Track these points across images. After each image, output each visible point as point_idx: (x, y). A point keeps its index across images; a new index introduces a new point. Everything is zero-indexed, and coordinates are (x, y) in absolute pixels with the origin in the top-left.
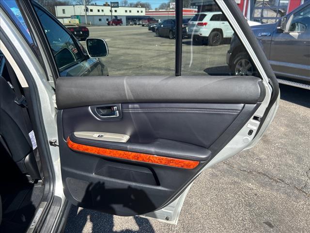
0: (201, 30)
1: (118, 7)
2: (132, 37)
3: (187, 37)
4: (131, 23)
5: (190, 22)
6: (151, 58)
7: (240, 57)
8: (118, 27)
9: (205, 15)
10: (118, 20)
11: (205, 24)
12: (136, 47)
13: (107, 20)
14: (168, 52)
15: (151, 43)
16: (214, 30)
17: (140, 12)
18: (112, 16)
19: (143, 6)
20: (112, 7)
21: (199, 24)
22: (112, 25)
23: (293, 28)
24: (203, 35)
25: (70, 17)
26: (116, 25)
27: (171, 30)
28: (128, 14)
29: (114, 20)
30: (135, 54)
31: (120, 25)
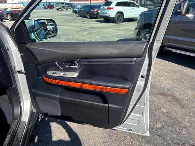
0: (109, 12)
2: (61, 17)
3: (99, 17)
5: (102, 7)
6: (76, 32)
7: (146, 33)
8: (51, 10)
9: (112, 2)
10: (51, 5)
11: (112, 8)
12: (65, 24)
13: (44, 5)
14: (88, 28)
15: (75, 21)
16: (118, 13)
18: (46, 3)
21: (108, 8)
22: (47, 9)
23: (187, 11)
24: (111, 16)
25: (17, 3)
26: (50, 9)
27: (88, 13)
28: (58, 1)
29: (48, 5)
30: (65, 30)
31: (53, 9)
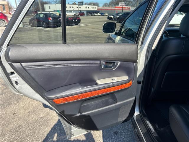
1: (82, 5)
4: (89, 15)
8: (82, 17)
10: (82, 13)
17: (94, 8)
19: (94, 4)
20: (78, 5)
25: (53, 11)
28: (87, 9)
29: (80, 13)
